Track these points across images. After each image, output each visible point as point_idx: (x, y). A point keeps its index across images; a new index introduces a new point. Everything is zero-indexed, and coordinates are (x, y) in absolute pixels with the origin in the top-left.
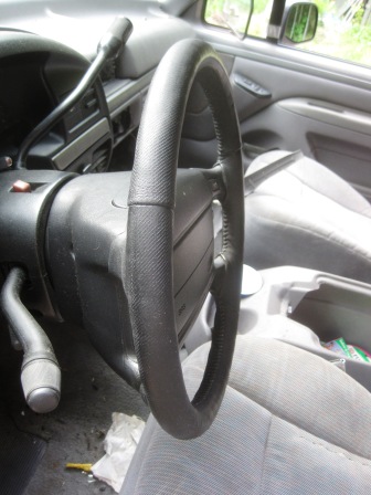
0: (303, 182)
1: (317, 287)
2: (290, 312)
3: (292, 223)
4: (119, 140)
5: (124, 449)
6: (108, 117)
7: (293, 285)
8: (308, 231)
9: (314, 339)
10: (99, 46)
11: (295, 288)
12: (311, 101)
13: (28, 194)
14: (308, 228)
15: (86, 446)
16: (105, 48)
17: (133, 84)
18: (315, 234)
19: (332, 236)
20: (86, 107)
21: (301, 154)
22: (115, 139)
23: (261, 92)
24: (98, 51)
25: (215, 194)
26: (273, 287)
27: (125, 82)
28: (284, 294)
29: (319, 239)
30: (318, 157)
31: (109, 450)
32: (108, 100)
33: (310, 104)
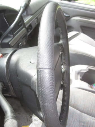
0: (81, 40)
1: (88, 70)
2: (81, 78)
3: (79, 52)
4: (29, 33)
5: (37, 120)
6: (25, 27)
7: (81, 70)
8: (84, 54)
9: (89, 86)
10: (21, 7)
11: (82, 71)
12: (81, 17)
13: (2, 58)
14: (84, 53)
15: (27, 120)
16: (23, 7)
17: (31, 16)
18: (86, 55)
19: (91, 55)
20: (19, 25)
21: (81, 33)
22: (28, 33)
23: (67, 15)
24: (21, 8)
25: (61, 51)
26: (76, 72)
27: (29, 16)
28: (79, 73)
29: (87, 56)
30: (84, 33)
31: (33, 121)
32: (25, 22)
33: (81, 18)
